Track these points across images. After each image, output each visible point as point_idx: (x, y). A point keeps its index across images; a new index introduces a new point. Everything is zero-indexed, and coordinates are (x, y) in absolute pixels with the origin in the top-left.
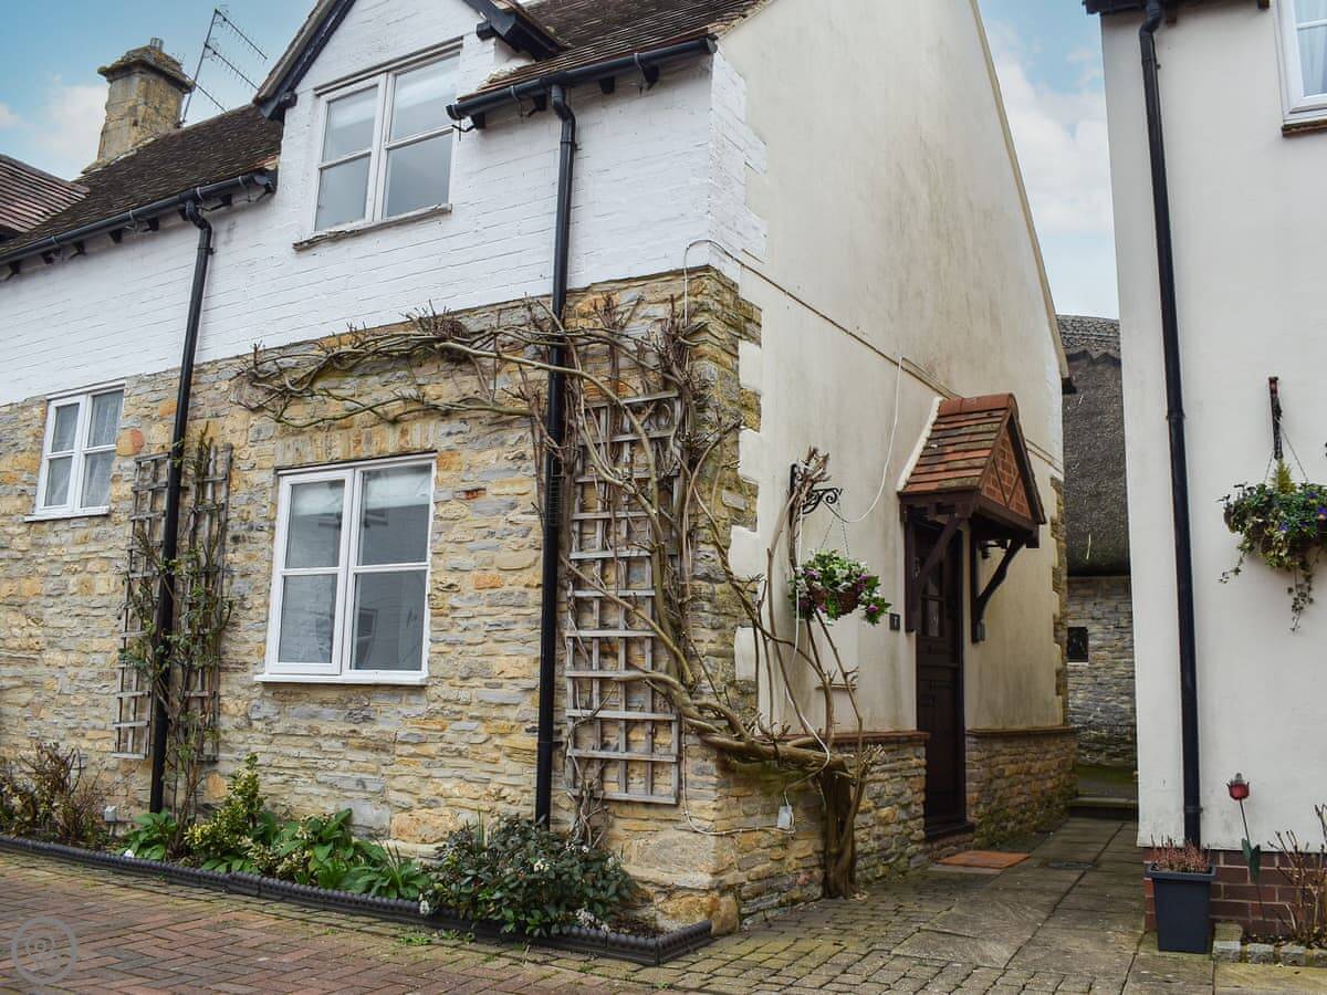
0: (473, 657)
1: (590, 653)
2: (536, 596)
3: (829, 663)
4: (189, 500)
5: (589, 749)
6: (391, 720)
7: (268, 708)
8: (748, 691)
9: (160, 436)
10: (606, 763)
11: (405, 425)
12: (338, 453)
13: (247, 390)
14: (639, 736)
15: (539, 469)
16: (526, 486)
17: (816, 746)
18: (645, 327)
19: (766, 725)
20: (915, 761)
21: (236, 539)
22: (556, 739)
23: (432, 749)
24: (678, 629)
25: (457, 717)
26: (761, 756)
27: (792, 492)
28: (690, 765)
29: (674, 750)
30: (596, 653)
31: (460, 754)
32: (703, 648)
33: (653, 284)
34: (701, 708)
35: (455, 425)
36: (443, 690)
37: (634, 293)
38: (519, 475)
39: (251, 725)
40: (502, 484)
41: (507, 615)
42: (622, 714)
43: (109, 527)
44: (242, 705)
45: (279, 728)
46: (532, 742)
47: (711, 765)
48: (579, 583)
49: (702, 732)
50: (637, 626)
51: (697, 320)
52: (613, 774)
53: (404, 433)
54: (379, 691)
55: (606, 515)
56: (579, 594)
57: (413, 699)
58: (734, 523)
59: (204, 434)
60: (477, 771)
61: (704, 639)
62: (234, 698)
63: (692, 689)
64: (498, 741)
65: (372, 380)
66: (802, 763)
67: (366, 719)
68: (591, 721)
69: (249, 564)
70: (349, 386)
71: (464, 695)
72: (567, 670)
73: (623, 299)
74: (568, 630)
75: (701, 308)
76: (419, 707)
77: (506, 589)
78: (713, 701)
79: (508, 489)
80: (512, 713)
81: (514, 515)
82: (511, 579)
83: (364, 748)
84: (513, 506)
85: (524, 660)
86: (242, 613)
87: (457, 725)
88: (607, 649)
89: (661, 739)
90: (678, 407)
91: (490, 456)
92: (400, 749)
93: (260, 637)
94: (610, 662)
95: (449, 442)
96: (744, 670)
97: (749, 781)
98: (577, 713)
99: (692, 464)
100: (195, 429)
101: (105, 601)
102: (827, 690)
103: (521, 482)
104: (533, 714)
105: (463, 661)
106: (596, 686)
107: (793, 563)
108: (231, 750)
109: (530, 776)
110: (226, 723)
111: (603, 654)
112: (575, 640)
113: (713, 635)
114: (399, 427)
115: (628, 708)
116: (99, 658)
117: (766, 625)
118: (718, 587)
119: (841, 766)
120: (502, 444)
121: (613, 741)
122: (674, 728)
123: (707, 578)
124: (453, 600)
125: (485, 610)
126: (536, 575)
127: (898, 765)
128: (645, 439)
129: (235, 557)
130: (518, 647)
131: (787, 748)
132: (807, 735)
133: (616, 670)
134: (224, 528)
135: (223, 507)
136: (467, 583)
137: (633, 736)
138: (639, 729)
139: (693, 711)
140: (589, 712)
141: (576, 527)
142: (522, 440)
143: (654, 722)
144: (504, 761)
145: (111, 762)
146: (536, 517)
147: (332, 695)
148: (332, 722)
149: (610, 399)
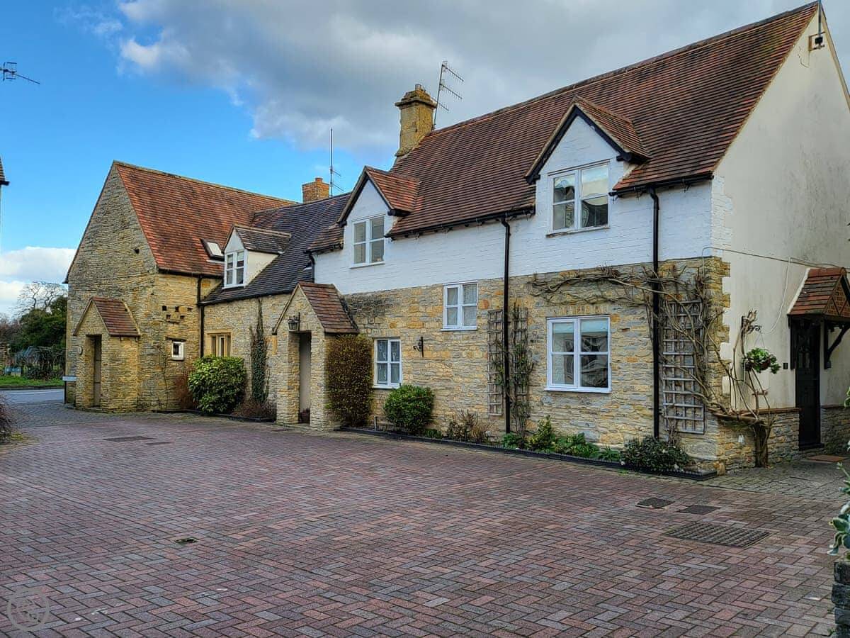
0: (628, 385)
1: (671, 385)
2: (651, 365)
3: (757, 387)
4: (511, 327)
5: (671, 415)
6: (597, 404)
7: (549, 399)
8: (727, 397)
9: (497, 303)
10: (678, 420)
11: (598, 305)
12: (571, 313)
13: (532, 289)
14: (689, 411)
15: (650, 323)
16: (645, 329)
17: (752, 415)
18: (688, 277)
19: (734, 409)
20: (794, 419)
21: (532, 341)
22: (660, 412)
23: (614, 414)
24: (703, 379)
25: (622, 404)
26: (732, 419)
27: (742, 326)
28: (708, 422)
29: (703, 416)
30: (673, 385)
31: (624, 416)
32: (712, 385)
33: (691, 261)
34: (712, 404)
35: (616, 306)
36: (617, 395)
37: (684, 263)
38: (642, 325)
39: (543, 404)
40: (636, 328)
41: (640, 371)
42: (684, 405)
43: (477, 334)
44: (539, 398)
45: (554, 406)
46: (652, 413)
47: (716, 423)
48: (666, 362)
49: (712, 412)
50: (688, 377)
51: (707, 275)
52: (680, 423)
53: (597, 308)
54: (593, 395)
55: (676, 340)
56: (667, 366)
57: (606, 398)
58: (722, 342)
59: (515, 304)
60: (632, 421)
61: (713, 382)
62: (535, 396)
63: (709, 398)
64: (638, 412)
65: (583, 288)
66: (747, 422)
67: (588, 403)
68: (672, 407)
69: (538, 350)
70: (573, 290)
71: (625, 397)
72: (663, 390)
73: (679, 266)
74: (663, 377)
75: (709, 271)
76: (608, 400)
77: (639, 362)
78: (715, 402)
79: (638, 329)
80: (643, 403)
81: (640, 338)
82: (641, 359)
83: (586, 413)
84: (640, 335)
85: (647, 386)
86: (537, 367)
87: (622, 406)
88: (678, 384)
89: (697, 413)
90: (701, 304)
91: (631, 317)
92: (601, 414)
93: (544, 375)
94: (678, 388)
95: (615, 312)
96: (725, 391)
97: (727, 427)
98: (667, 404)
99: (707, 325)
100: (511, 301)
101: (479, 360)
102: (756, 395)
103: (643, 327)
104: (652, 404)
105: (623, 386)
106: (674, 395)
107: (743, 353)
108: (535, 413)
109: (651, 423)
110: (532, 404)
111: (676, 385)
112: (666, 381)
113: (715, 380)
114: (595, 305)
115: (685, 403)
116: (478, 380)
117: (734, 377)
118: (716, 364)
119: (762, 422)
120: (635, 314)
121: (680, 414)
122: (702, 410)
123: (713, 362)
124: (619, 365)
125: (631, 369)
126: (651, 358)
127: (787, 420)
128: (689, 316)
129: (532, 347)
130: (644, 381)
131: (741, 417)
132: (749, 411)
133: (680, 391)
134: (526, 337)
135: (525, 330)
136: (624, 360)
137: (687, 412)
138: (689, 409)
139: (710, 405)
140: (671, 404)
141: (665, 343)
142: (642, 313)
143: (695, 408)
144: (640, 418)
145: (487, 416)
146: (649, 339)
147: (576, 395)
148: (575, 404)
149: (676, 301)
